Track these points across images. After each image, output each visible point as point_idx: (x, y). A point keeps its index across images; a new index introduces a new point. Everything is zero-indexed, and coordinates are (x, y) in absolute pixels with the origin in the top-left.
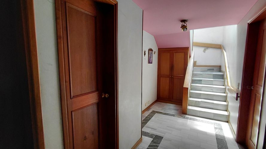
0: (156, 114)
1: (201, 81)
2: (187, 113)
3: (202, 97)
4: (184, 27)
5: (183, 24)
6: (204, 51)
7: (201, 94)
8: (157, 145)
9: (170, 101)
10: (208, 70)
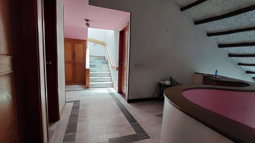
1: (95, 65)
2: (90, 87)
3: (97, 76)
4: (88, 25)
5: (87, 22)
6: (94, 45)
7: (96, 73)
8: (78, 104)
10: (98, 59)
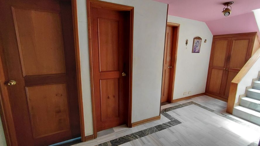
0: (193, 105)
2: (233, 114)
5: (226, 7)
8: (171, 126)
9: (220, 97)
